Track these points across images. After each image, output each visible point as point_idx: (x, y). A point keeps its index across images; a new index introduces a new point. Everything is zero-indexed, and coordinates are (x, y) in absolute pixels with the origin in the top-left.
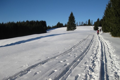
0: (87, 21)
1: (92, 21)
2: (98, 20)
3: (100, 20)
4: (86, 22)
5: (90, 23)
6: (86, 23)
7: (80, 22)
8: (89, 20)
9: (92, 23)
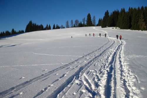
0: (84, 18)
1: (94, 17)
2: (107, 13)
3: (110, 14)
4: (84, 20)
5: (91, 21)
6: (82, 23)
7: (72, 21)
8: (89, 16)
9: (94, 21)
